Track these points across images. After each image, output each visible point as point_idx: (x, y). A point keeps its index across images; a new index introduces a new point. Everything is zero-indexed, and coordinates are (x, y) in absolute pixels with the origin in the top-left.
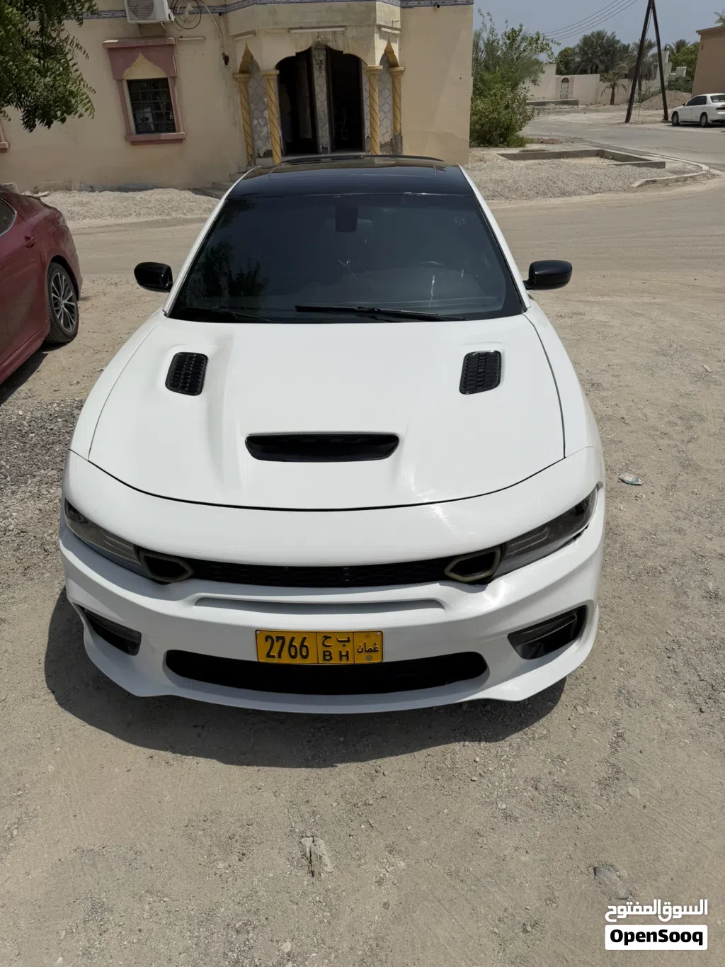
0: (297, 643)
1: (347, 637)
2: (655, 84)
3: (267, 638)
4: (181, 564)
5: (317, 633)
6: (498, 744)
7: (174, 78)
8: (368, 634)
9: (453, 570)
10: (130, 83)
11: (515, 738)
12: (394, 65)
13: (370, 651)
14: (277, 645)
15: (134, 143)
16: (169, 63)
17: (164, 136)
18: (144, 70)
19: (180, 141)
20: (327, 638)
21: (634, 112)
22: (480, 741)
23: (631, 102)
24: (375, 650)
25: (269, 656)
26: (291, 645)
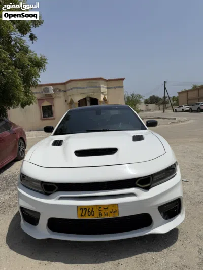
0: (90, 210)
1: (106, 207)
2: (169, 105)
3: (81, 209)
4: (55, 185)
5: (97, 206)
6: (160, 252)
7: (53, 105)
8: (113, 205)
9: (138, 183)
10: (42, 107)
11: (165, 250)
12: (106, 100)
13: (114, 212)
14: (84, 211)
15: (42, 120)
16: (52, 102)
17: (50, 118)
18: (46, 104)
19: (54, 119)
20: (100, 207)
21: (165, 111)
22: (153, 252)
23: (164, 109)
24: (116, 212)
25: (81, 216)
26: (89, 211)
